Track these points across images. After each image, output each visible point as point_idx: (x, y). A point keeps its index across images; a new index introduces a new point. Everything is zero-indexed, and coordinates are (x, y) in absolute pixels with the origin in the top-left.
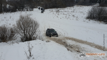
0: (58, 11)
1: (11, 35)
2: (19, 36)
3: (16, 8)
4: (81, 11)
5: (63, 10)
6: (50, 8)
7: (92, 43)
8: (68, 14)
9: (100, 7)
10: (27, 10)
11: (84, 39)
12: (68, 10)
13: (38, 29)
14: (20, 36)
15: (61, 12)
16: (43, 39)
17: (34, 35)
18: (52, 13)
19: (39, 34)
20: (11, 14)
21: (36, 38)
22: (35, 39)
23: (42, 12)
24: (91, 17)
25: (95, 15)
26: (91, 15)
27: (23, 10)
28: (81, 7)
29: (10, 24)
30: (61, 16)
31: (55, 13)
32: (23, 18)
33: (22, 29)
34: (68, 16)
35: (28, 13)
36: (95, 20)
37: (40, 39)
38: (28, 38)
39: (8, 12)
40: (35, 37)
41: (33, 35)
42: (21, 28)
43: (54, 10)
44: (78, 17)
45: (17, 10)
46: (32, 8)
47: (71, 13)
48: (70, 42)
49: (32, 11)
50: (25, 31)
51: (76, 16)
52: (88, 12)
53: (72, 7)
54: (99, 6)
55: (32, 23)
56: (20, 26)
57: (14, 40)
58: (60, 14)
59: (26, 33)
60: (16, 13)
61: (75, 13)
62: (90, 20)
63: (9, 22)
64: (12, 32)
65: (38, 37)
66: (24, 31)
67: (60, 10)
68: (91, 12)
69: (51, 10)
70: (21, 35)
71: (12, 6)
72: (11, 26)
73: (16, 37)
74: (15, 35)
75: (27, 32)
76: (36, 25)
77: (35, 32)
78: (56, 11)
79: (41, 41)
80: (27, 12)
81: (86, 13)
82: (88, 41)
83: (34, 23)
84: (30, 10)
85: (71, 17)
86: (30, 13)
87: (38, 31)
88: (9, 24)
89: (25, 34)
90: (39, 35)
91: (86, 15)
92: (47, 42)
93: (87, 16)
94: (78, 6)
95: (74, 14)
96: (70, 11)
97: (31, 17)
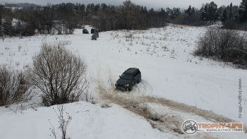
0: (131, 36)
1: (18, 89)
2: (37, 93)
3: (34, 28)
4: (182, 37)
5: (141, 35)
6: (112, 29)
7: (209, 110)
8: (152, 45)
9: (225, 30)
10: (60, 33)
11: (189, 102)
12: (153, 34)
13: (84, 75)
14: (41, 93)
15: (137, 40)
16: (94, 100)
17: (73, 91)
19: (84, 87)
20: (21, 40)
21: (78, 96)
22: (74, 99)
23: (94, 38)
24: (205, 51)
25: (213, 47)
26: (204, 48)
27: (49, 33)
28: (182, 28)
29: (18, 64)
30: (137, 47)
31: (123, 40)
32: (50, 50)
33: (46, 75)
34: (152, 48)
35: (62, 38)
36: (214, 59)
37: (87, 100)
38: (58, 98)
39: (15, 36)
40: (76, 95)
41: (71, 90)
42: (45, 73)
43: (121, 33)
44: (175, 50)
45: (36, 31)
46: (71, 28)
47: (160, 41)
48: (156, 109)
49: (70, 35)
50: (54, 81)
51: (170, 48)
52: (198, 40)
53: (162, 29)
54: (222, 28)
55: (69, 62)
56: (42, 69)
57: (26, 101)
58: (134, 42)
59: (54, 86)
60: (32, 38)
61: (169, 41)
62: (203, 59)
63: (16, 59)
64: (22, 82)
65: (82, 95)
66: (51, 80)
67: (134, 35)
68: (204, 39)
69: (114, 33)
70: (42, 89)
71: (24, 23)
72: (21, 69)
73: (31, 95)
74: (29, 90)
75: (56, 83)
76: (79, 66)
77: (75, 84)
78: (127, 37)
79: (89, 104)
80: (59, 36)
81: (193, 42)
82: (198, 107)
83: (75, 61)
84: (67, 34)
85: (160, 51)
86: (65, 40)
87: (84, 80)
88: (15, 64)
89: (52, 89)
90: (85, 91)
91: (194, 47)
92: (103, 107)
93: (197, 49)
94: (174, 27)
95: (165, 43)
96: (157, 36)
97: (67, 48)
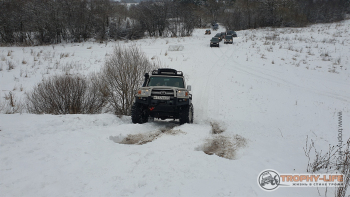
0: (274, 37)
5: (291, 36)
6: (249, 27)
8: (306, 50)
15: (282, 43)
18: (250, 42)
30: (279, 52)
31: (260, 43)
34: (303, 56)
39: (121, 39)
43: (260, 33)
45: (146, 33)
46: (189, 27)
49: (186, 38)
53: (326, 25)
58: (277, 46)
67: (281, 36)
69: (250, 32)
78: (267, 38)
86: (178, 44)
